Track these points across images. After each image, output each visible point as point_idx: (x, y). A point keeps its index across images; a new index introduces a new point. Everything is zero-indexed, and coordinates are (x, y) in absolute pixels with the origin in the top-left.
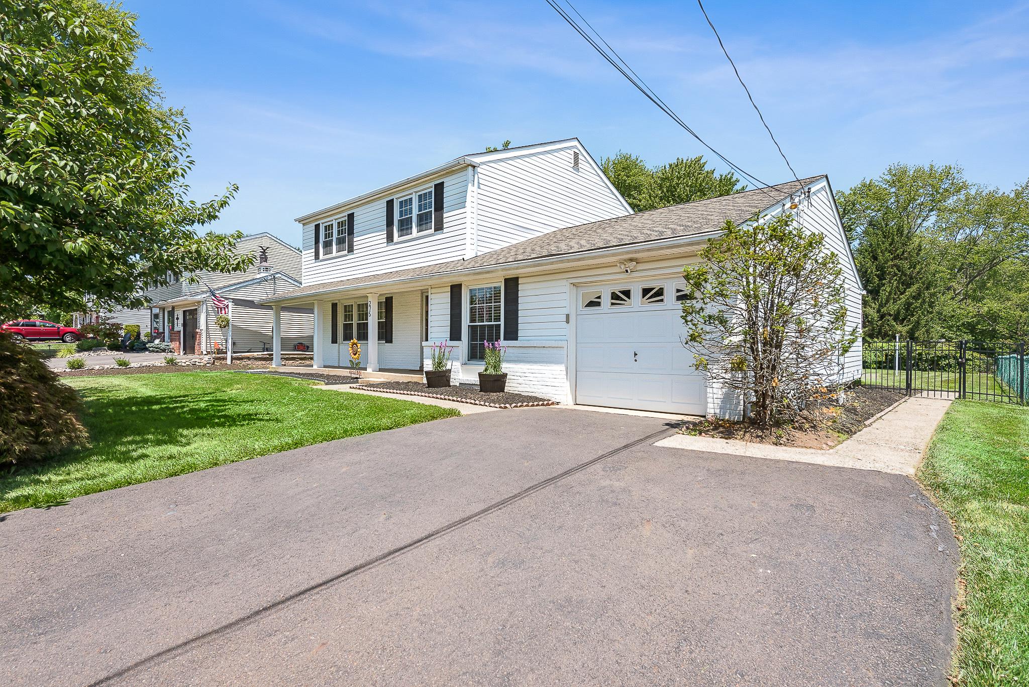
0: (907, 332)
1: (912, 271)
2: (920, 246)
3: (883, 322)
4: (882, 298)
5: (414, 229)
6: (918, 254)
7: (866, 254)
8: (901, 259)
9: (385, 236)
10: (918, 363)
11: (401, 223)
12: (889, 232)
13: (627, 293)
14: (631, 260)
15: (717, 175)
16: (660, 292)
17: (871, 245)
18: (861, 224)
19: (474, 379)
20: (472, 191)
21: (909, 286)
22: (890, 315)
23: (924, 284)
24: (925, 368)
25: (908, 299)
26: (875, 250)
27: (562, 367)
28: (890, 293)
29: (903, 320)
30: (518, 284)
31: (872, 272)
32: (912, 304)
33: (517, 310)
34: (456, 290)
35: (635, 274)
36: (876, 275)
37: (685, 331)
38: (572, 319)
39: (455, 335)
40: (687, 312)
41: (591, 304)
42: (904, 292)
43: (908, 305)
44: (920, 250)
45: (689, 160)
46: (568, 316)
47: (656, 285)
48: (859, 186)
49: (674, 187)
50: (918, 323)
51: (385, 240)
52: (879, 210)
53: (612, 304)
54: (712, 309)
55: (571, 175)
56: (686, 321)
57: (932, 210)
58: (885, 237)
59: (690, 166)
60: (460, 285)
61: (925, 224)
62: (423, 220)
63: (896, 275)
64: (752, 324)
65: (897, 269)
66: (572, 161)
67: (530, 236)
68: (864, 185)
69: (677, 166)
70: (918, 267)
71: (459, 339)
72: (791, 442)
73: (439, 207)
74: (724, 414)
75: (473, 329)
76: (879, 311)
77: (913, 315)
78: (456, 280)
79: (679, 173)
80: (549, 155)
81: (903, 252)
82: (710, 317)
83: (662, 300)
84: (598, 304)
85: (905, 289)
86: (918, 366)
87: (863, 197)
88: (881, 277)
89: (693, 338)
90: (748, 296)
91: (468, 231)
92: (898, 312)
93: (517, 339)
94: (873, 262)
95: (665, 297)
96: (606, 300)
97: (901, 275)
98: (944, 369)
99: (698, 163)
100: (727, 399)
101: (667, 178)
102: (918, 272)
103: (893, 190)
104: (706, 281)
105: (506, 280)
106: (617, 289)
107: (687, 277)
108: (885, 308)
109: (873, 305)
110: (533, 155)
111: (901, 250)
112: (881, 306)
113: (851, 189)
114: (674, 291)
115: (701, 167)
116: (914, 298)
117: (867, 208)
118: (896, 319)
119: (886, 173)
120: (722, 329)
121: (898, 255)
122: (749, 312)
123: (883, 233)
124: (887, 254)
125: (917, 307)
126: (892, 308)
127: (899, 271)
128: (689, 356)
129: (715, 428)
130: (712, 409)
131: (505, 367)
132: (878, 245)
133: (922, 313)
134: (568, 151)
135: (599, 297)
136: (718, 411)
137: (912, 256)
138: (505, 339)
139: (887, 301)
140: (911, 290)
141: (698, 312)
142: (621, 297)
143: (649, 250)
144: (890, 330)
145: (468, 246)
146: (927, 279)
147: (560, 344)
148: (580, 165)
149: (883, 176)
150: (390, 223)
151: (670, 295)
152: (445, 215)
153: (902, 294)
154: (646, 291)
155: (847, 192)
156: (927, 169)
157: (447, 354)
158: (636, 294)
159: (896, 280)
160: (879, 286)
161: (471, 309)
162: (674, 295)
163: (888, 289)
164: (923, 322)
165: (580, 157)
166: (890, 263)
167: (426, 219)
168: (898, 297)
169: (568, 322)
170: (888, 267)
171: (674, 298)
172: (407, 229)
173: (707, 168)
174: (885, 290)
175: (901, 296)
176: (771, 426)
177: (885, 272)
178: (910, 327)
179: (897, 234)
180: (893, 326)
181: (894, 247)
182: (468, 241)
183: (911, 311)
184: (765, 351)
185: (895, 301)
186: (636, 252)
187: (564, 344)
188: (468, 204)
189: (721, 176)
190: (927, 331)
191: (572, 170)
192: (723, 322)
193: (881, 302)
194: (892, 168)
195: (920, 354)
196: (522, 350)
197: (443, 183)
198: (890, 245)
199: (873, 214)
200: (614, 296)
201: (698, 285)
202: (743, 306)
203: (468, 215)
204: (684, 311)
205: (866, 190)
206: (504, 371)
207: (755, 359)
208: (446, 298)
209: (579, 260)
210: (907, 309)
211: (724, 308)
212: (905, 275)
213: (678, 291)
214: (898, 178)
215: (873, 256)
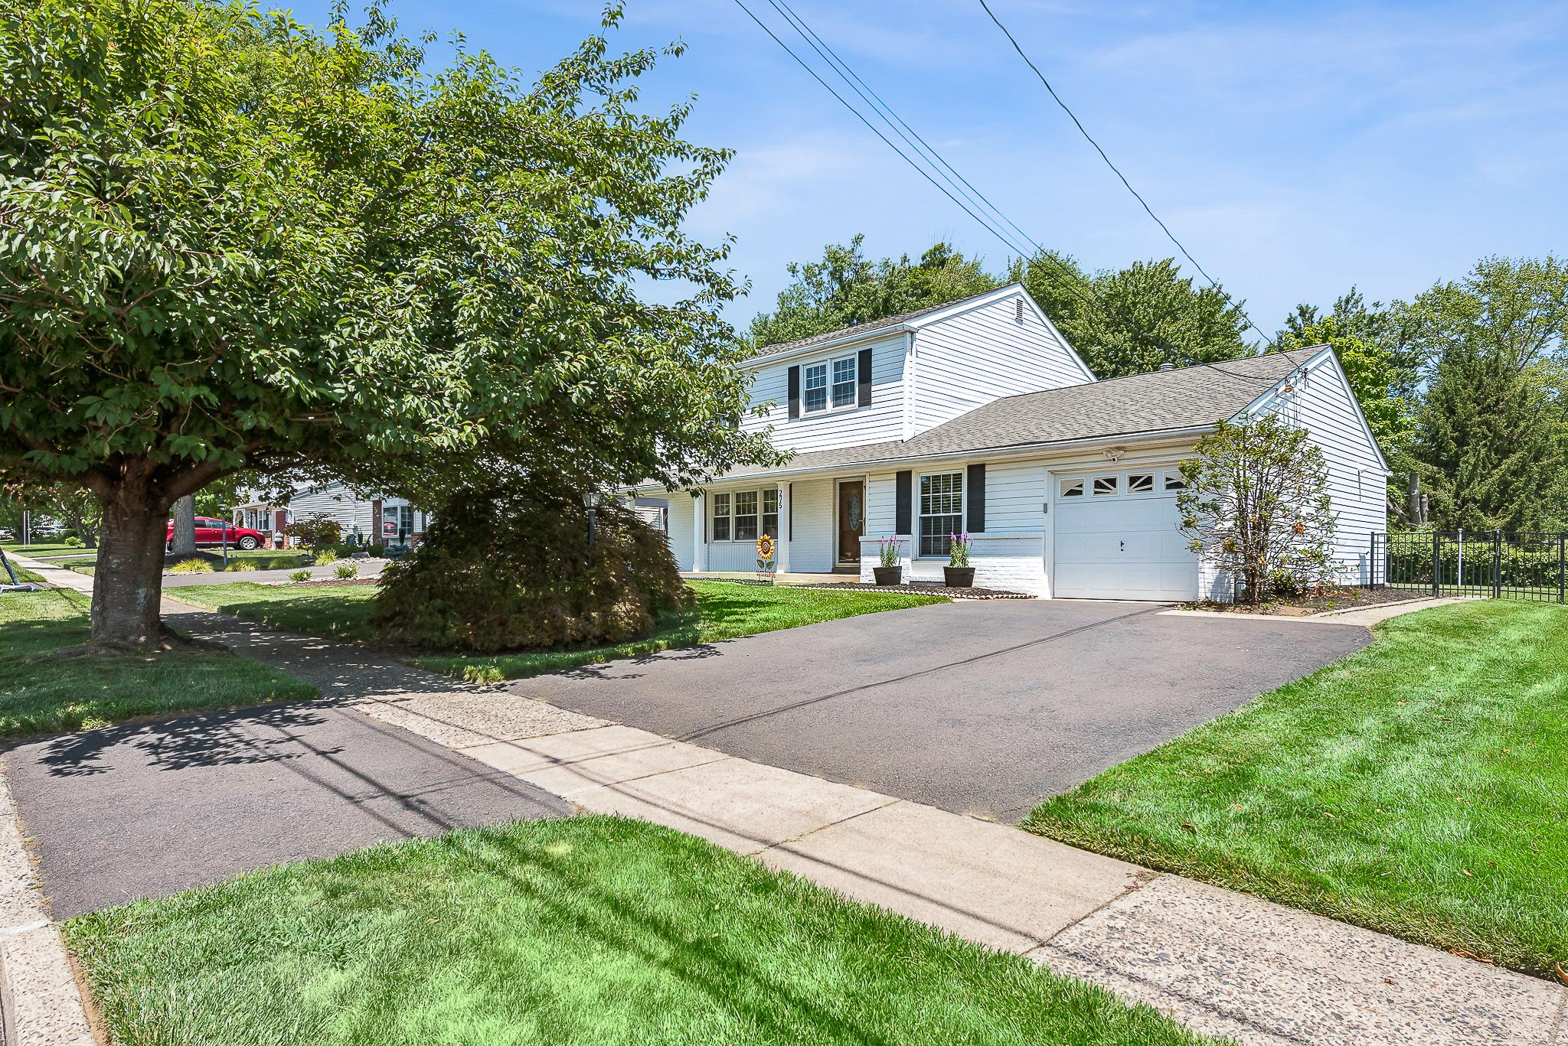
0: (1503, 528)
1: (1512, 432)
2: (1524, 391)
3: (1464, 513)
4: (1462, 475)
5: (829, 404)
6: (1521, 405)
7: (1437, 404)
8: (1494, 412)
9: (787, 410)
10: (1512, 574)
11: (809, 394)
12: (1474, 370)
13: (1113, 482)
14: (1119, 448)
15: (1195, 288)
16: (1149, 481)
17: (1445, 391)
18: (1434, 353)
19: (939, 576)
20: (910, 361)
21: (1505, 454)
22: (1475, 501)
23: (1530, 452)
24: (1523, 581)
25: (1504, 475)
26: (1452, 399)
27: (1041, 560)
28: (1475, 467)
29: (1497, 509)
30: (984, 472)
31: (1445, 434)
32: (1512, 482)
33: (983, 500)
34: (903, 479)
35: (1121, 463)
36: (1452, 438)
37: (1179, 518)
38: (1050, 508)
39: (903, 527)
40: (1182, 502)
41: (1071, 493)
42: (1499, 465)
43: (1504, 485)
44: (1525, 398)
45: (1152, 265)
46: (1045, 505)
47: (1144, 474)
48: (1431, 292)
49: (1129, 307)
50: (1520, 512)
51: (787, 415)
52: (1463, 331)
53: (1096, 493)
54: (1206, 498)
55: (1013, 329)
56: (1181, 509)
57: (1550, 331)
58: (1467, 377)
59: (1153, 276)
60: (910, 473)
61: (1542, 352)
62: (842, 394)
63: (1485, 437)
64: (1242, 511)
65: (1488, 428)
66: (1015, 312)
67: (969, 409)
68: (1438, 291)
69: (1133, 274)
70: (1523, 424)
71: (909, 533)
72: (1275, 612)
73: (866, 378)
74: (1216, 597)
75: (925, 523)
76: (1457, 495)
77: (1512, 502)
78: (904, 467)
79: (1136, 287)
80: (989, 308)
81: (1497, 402)
82: (1204, 505)
83: (1151, 489)
84: (1080, 493)
85: (1500, 460)
86: (1512, 579)
87: (1436, 311)
88: (1461, 442)
89: (1188, 524)
90: (1238, 487)
91: (906, 407)
92: (1489, 495)
93: (983, 531)
94: (1448, 418)
95: (1154, 485)
96: (1089, 488)
97: (1494, 438)
98: (1552, 583)
99: (1166, 270)
100: (1218, 582)
101: (1117, 295)
102: (1522, 433)
103: (1485, 299)
104: (1200, 473)
105: (970, 468)
106: (1101, 477)
107: (1183, 470)
108: (1467, 491)
109: (1448, 486)
110: (972, 310)
111: (1494, 398)
112: (1460, 487)
113: (1417, 297)
114: (1164, 479)
115: (1171, 276)
116: (1514, 473)
117: (1445, 328)
118: (1484, 506)
119: (1474, 272)
120: (1215, 515)
121: (1489, 406)
122: (1240, 501)
123: (1465, 371)
124: (1470, 405)
125: (1518, 488)
126: (1479, 490)
127: (1490, 431)
128: (1184, 540)
129: (1209, 606)
130: (1203, 594)
131: (972, 562)
132: (1457, 390)
133: (1527, 497)
134: (1010, 300)
135: (1081, 486)
136: (1209, 595)
137: (1511, 408)
138: (969, 530)
139: (1471, 479)
140: (1509, 461)
141: (1194, 501)
142: (1103, 486)
143: (1139, 440)
144: (1475, 525)
145: (906, 426)
146: (1535, 442)
147: (1037, 535)
148: (1024, 316)
149: (1469, 277)
150: (793, 394)
151: (1159, 484)
152: (873, 388)
153: (1495, 467)
154: (1133, 480)
155: (1411, 302)
156: (1543, 264)
157: (896, 549)
158: (1123, 482)
159: (1485, 445)
160: (1457, 456)
161: (923, 498)
162: (1164, 483)
163: (1472, 461)
164: (1528, 513)
165: (1025, 305)
166: (1477, 419)
167: (846, 391)
168: (1489, 473)
169: (1045, 511)
170: (1473, 425)
171: (1164, 487)
172: (818, 402)
173: (1181, 276)
174: (1466, 462)
175: (1494, 472)
176: (1260, 602)
177: (1468, 433)
178: (1507, 519)
179: (1487, 373)
180: (1480, 518)
181: (1482, 393)
182: (905, 420)
183: (1509, 495)
184: (1254, 534)
185: (1483, 478)
186: (1125, 442)
187: (1041, 534)
188: (906, 375)
189: (1202, 291)
190: (1536, 526)
191: (1014, 323)
192: (1216, 509)
193: (1461, 480)
194: (1484, 263)
195: (1515, 561)
196: (990, 543)
197: (870, 350)
198: (1477, 389)
199: (1455, 337)
200: (1098, 484)
201: (1192, 477)
202: (1235, 495)
203: (906, 389)
204: (1180, 499)
205: (1443, 299)
206: (970, 565)
207: (1245, 542)
208: (891, 486)
209: (1062, 448)
210: (1503, 492)
211: (1215, 496)
212: (1501, 437)
213: (1168, 479)
214: (1494, 279)
215: (1448, 407)
